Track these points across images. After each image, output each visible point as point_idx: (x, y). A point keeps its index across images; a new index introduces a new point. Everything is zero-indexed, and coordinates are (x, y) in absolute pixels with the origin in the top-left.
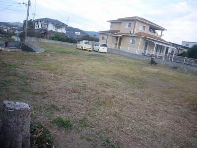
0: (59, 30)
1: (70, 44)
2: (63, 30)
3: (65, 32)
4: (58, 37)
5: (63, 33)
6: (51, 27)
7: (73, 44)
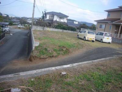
0: (62, 21)
1: (70, 32)
2: (65, 20)
3: (66, 22)
4: (61, 26)
5: (64, 22)
6: (56, 18)
7: (72, 32)
